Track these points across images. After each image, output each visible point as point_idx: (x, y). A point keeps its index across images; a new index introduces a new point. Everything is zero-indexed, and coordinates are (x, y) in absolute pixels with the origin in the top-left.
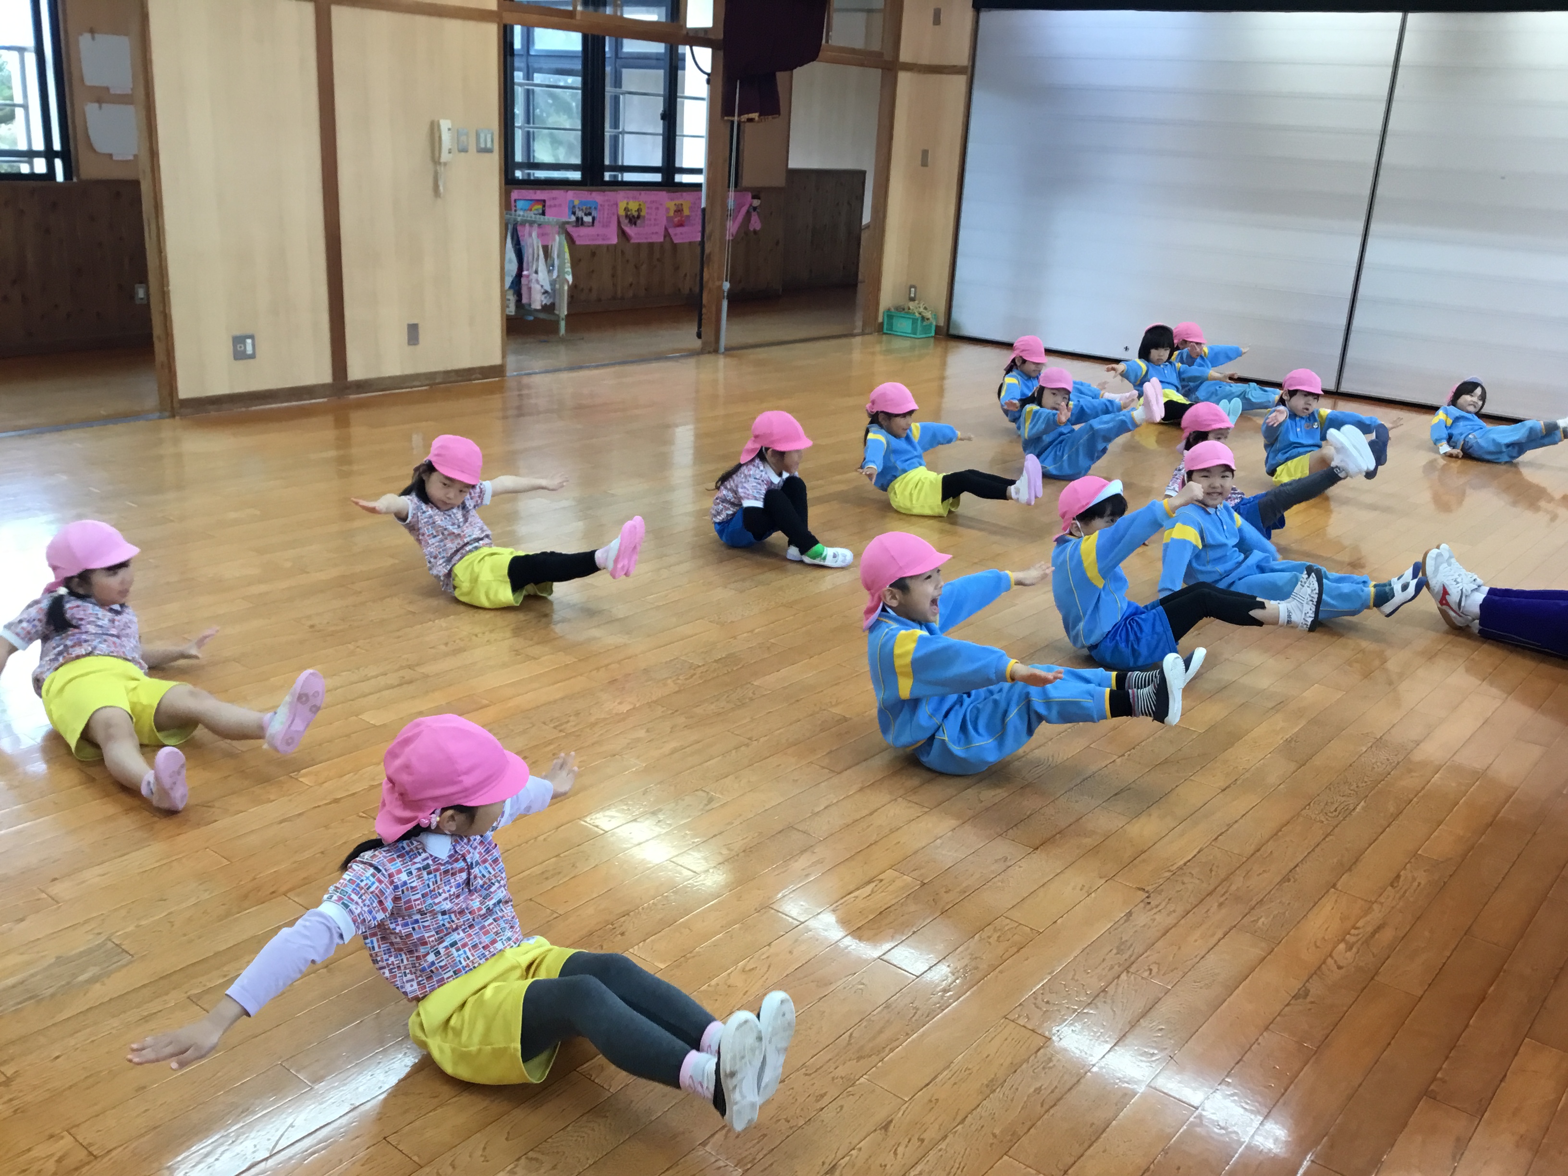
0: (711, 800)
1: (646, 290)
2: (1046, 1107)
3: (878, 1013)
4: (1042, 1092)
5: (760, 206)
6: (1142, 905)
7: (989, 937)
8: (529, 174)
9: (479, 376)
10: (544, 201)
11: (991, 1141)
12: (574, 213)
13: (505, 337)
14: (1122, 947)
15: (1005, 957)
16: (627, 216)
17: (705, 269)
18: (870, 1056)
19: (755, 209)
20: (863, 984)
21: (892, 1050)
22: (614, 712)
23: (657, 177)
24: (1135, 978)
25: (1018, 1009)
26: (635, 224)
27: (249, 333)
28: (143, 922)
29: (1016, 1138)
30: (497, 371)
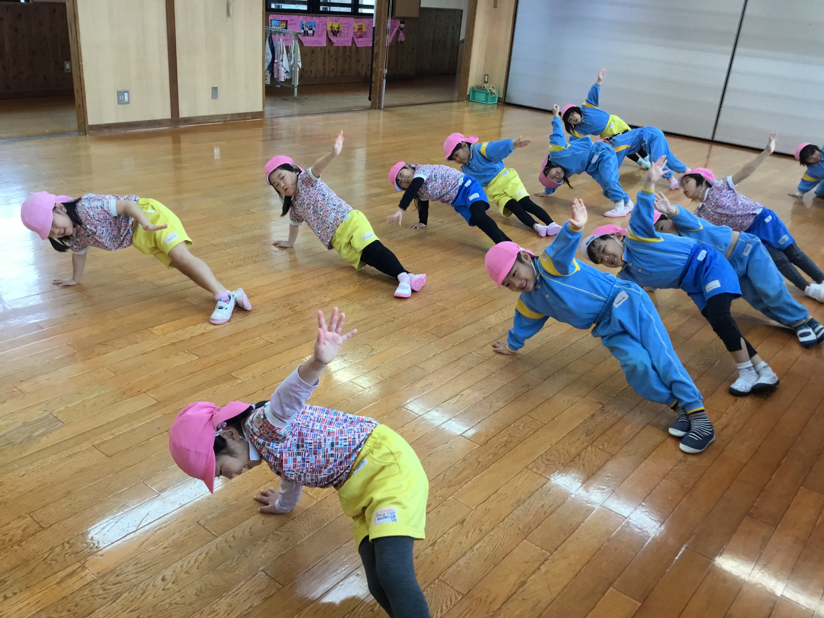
0: (372, 350)
1: (341, 72)
2: (546, 515)
3: (459, 463)
4: (545, 507)
5: (404, 27)
6: (600, 411)
7: (518, 426)
8: (279, 6)
9: (250, 117)
10: (287, 21)
11: (517, 532)
12: (303, 28)
13: (264, 96)
14: (589, 433)
15: (526, 437)
16: (332, 30)
17: (374, 62)
18: (455, 486)
19: (402, 29)
20: (452, 448)
21: (466, 483)
22: (322, 301)
23: (349, 10)
24: (595, 449)
25: (533, 463)
26: (336, 35)
27: (126, 89)
28: (69, 405)
29: (531, 530)
30: (260, 115)
